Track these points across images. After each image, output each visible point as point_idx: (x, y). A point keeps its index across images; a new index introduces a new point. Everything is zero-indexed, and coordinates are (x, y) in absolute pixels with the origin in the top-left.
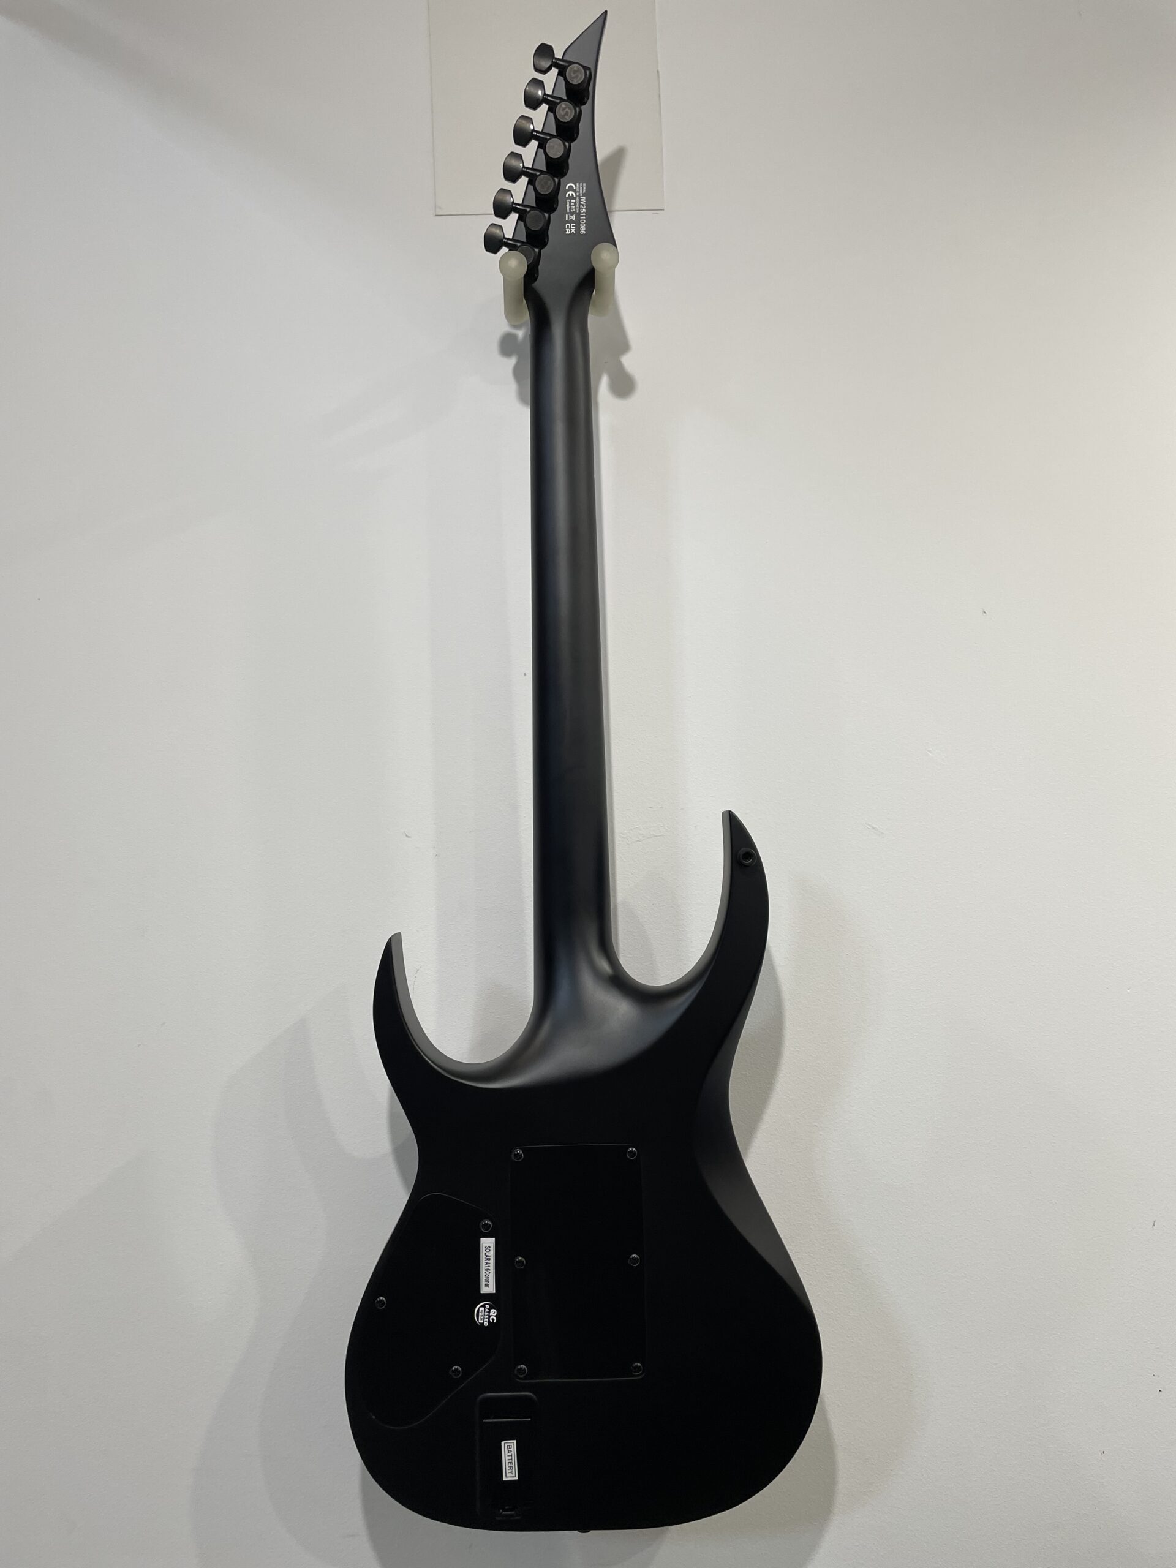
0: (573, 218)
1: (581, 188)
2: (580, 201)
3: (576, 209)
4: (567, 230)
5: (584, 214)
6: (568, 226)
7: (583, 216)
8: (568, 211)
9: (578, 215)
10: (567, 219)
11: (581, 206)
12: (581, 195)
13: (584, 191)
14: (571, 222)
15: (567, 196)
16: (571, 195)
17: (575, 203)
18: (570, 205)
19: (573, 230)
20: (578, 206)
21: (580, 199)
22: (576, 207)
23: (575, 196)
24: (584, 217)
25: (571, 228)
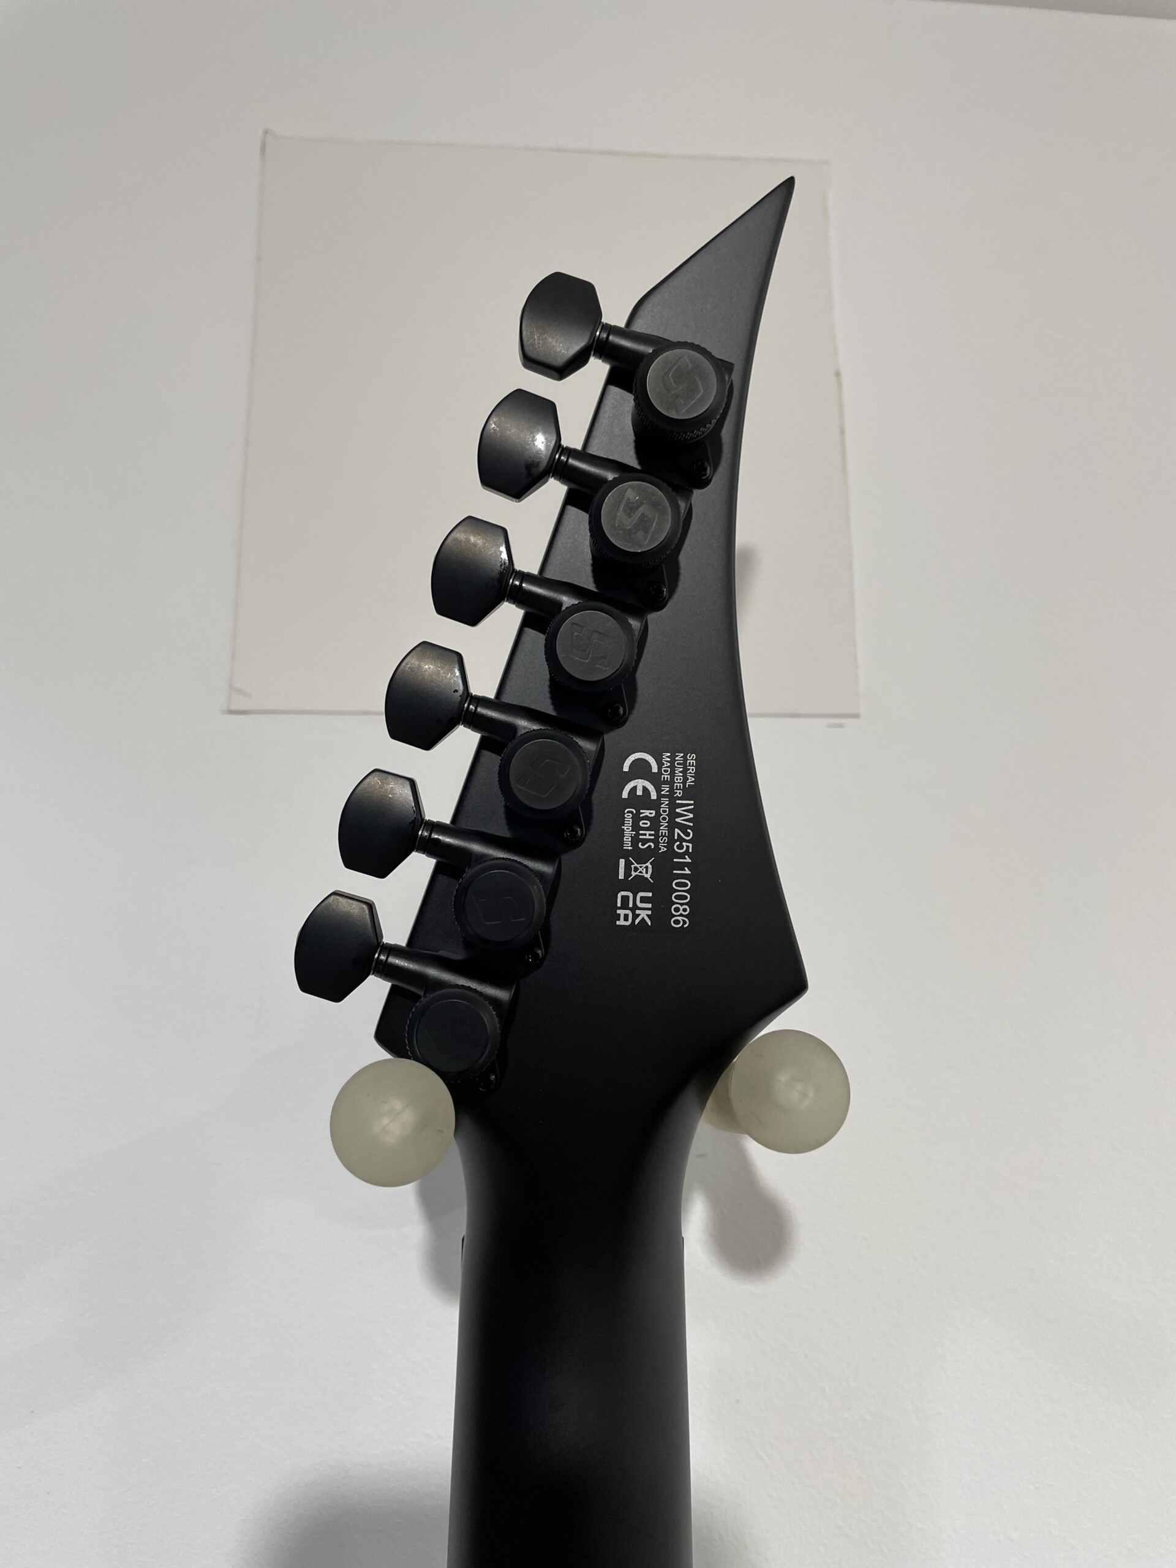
0: (646, 871)
1: (679, 770)
2: (673, 815)
3: (656, 841)
4: (622, 912)
5: (689, 860)
6: (625, 899)
7: (681, 866)
8: (628, 846)
9: (665, 865)
10: (621, 876)
11: (677, 830)
12: (679, 793)
13: (691, 779)
14: (638, 884)
15: (625, 795)
16: (639, 792)
17: (655, 824)
18: (636, 827)
19: (643, 914)
20: (663, 830)
21: (673, 806)
22: (657, 835)
23: (654, 796)
24: (687, 872)
25: (635, 907)
